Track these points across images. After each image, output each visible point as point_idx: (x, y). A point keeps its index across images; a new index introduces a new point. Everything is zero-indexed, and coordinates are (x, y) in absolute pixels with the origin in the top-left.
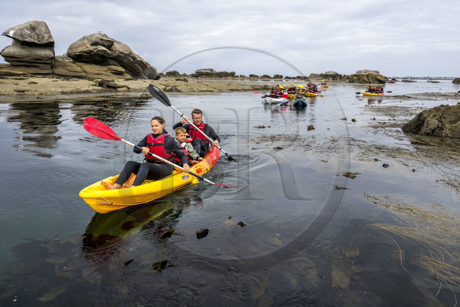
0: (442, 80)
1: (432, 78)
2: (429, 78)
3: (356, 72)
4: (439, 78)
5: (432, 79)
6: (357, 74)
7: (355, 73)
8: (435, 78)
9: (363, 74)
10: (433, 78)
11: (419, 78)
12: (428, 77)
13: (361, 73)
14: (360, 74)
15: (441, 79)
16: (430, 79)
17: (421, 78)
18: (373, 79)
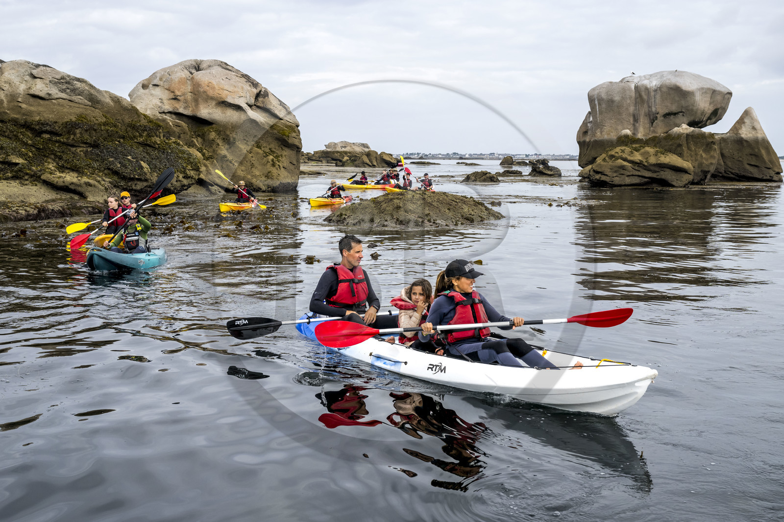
0: (485, 159)
1: (465, 155)
2: (458, 157)
3: (325, 145)
4: (478, 155)
5: (465, 159)
6: (329, 150)
7: (323, 148)
8: (470, 155)
9: (339, 149)
10: (467, 156)
11: (436, 155)
12: (455, 154)
13: (336, 148)
14: (334, 150)
15: (483, 159)
16: (461, 158)
17: (440, 156)
18: (378, 161)
